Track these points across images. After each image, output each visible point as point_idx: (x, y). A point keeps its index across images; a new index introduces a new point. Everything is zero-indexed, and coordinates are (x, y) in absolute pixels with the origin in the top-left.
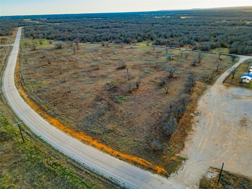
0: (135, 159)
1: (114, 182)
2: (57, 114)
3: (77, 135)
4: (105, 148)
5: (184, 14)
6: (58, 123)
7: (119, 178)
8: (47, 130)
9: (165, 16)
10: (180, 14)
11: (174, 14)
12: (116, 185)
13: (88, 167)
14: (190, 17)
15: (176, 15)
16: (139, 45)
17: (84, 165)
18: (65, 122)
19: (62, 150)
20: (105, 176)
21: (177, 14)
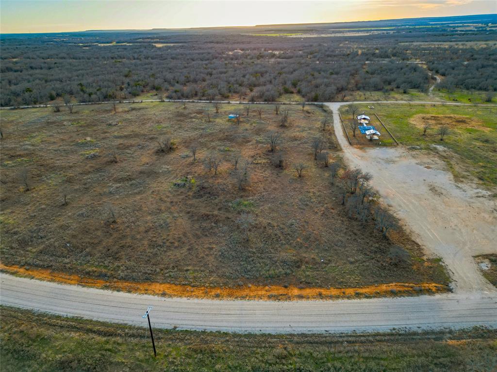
0: (384, 287)
1: (403, 332)
2: (149, 272)
3: (246, 292)
4: (323, 291)
5: (153, 39)
6: (179, 288)
7: (403, 323)
8: (172, 310)
9: (117, 43)
10: (146, 38)
11: (134, 39)
12: (410, 334)
13: (340, 332)
14: (172, 45)
15: (138, 40)
16: (142, 102)
17: (330, 333)
18: (191, 280)
19: (259, 329)
20: (381, 331)
21: (140, 38)
